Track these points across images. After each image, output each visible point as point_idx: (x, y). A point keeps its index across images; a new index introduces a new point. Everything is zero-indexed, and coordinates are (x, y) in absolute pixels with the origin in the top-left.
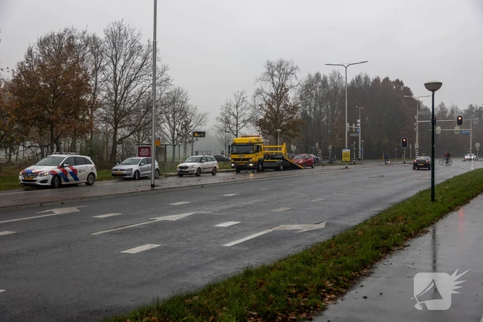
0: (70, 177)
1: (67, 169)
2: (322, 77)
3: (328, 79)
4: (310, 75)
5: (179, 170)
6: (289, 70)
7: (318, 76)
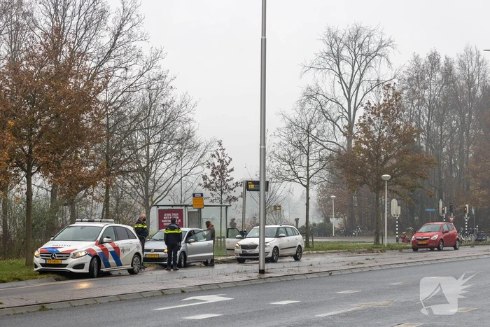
0: (111, 260)
1: (108, 246)
2: (442, 61)
3: (456, 66)
4: (416, 59)
5: (240, 251)
6: (373, 47)
7: (434, 59)
